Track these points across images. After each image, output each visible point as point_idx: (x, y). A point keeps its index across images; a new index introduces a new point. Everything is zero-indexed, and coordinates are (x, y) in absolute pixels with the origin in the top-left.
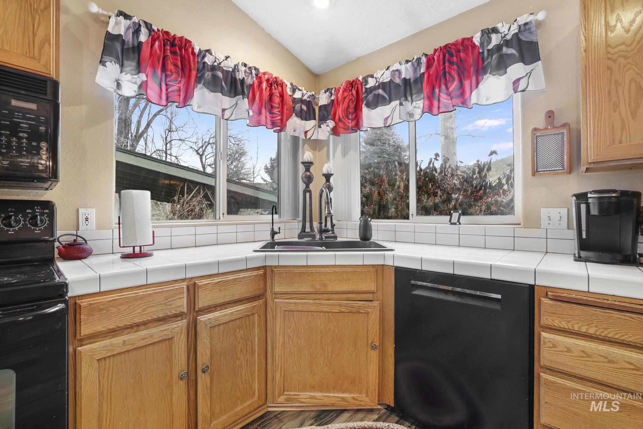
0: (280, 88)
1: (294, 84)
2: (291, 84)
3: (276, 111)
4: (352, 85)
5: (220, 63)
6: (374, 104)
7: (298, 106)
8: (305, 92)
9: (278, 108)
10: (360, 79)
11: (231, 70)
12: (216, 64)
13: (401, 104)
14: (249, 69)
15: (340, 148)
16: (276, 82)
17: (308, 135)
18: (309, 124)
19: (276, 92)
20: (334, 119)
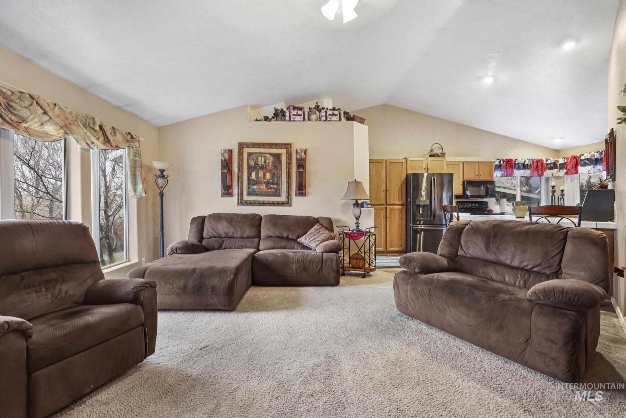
0: (541, 162)
2: (546, 159)
3: (540, 171)
4: (574, 157)
6: (585, 165)
7: (549, 166)
8: (552, 160)
10: (578, 155)
11: (523, 162)
12: (519, 163)
13: (594, 167)
14: (530, 160)
15: (569, 179)
16: (540, 161)
17: (554, 175)
18: (554, 171)
19: (539, 164)
20: (566, 169)
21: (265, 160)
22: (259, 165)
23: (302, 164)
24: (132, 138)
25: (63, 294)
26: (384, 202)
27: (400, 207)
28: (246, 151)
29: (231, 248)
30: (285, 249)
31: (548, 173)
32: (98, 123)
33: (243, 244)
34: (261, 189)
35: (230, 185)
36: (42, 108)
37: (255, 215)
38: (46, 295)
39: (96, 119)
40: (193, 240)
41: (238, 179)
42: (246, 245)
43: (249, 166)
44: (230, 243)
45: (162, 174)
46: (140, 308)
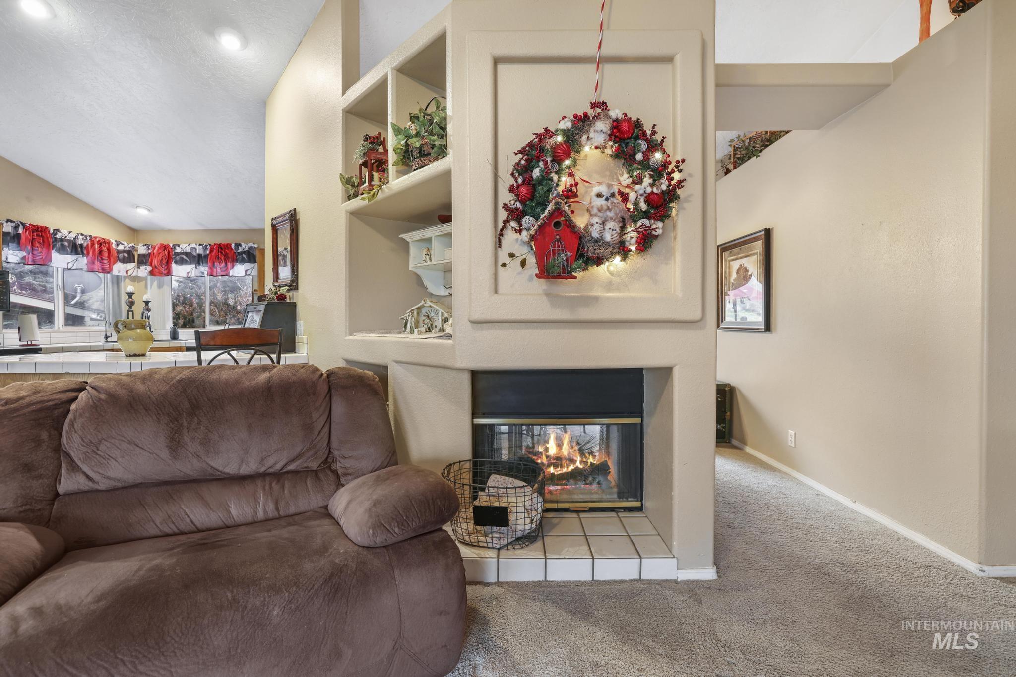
0: (107, 245)
1: (117, 240)
2: (116, 241)
3: (105, 262)
4: (164, 247)
5: (66, 237)
6: (181, 262)
7: (121, 256)
8: (126, 245)
9: (107, 260)
10: (171, 245)
11: (72, 239)
12: (63, 238)
13: (196, 267)
14: (86, 236)
15: (155, 283)
16: (105, 242)
17: (129, 273)
18: (130, 266)
19: (105, 249)
20: (151, 265)
31: (119, 268)
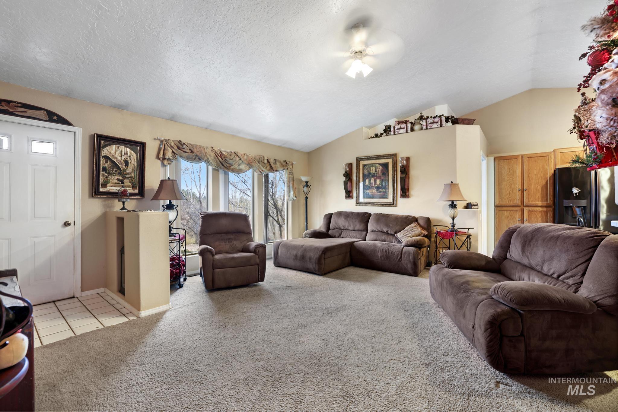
21: (376, 169)
22: (371, 173)
23: (405, 170)
24: (287, 164)
25: (234, 246)
26: (520, 204)
27: (545, 209)
28: (362, 163)
29: (346, 237)
30: (385, 242)
32: (266, 158)
33: (354, 235)
34: (373, 192)
35: (351, 190)
36: (239, 157)
37: (365, 214)
38: (228, 245)
39: (265, 157)
40: (323, 230)
41: (356, 186)
42: (356, 236)
43: (364, 175)
44: (346, 234)
45: (307, 185)
46: (257, 256)
